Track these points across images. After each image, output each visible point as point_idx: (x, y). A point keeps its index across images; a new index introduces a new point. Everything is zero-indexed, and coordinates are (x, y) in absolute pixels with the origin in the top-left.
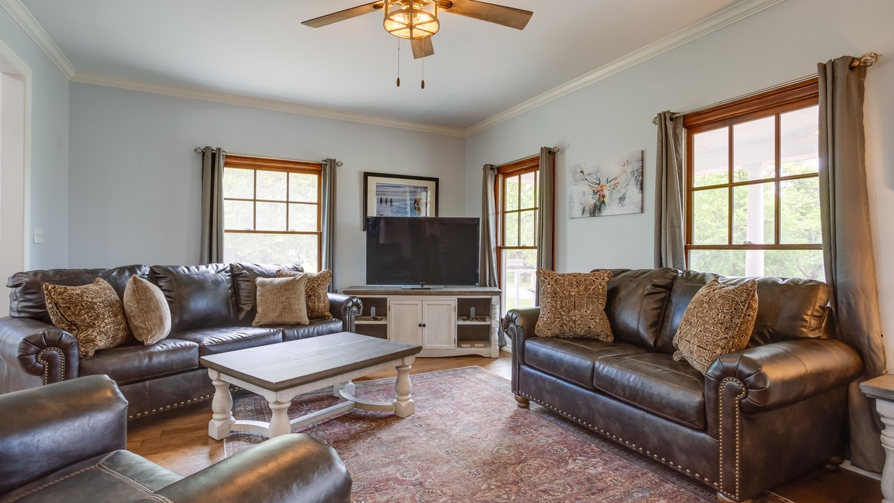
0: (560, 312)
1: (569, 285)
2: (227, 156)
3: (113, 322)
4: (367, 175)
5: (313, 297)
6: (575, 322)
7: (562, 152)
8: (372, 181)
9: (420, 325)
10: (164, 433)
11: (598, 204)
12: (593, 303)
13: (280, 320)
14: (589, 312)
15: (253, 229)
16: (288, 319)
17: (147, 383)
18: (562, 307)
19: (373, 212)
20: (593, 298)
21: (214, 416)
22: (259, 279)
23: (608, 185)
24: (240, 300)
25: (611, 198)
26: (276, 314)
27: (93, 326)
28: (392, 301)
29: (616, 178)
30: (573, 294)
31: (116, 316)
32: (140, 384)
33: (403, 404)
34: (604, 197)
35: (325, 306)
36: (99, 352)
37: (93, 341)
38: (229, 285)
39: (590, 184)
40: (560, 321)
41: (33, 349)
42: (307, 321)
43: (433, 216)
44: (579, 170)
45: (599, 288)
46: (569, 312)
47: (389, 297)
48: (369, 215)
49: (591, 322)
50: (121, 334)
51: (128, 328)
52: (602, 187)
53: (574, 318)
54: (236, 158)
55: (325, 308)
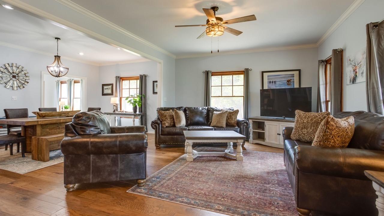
0: (298, 129)
1: (304, 117)
2: (212, 73)
3: (170, 120)
4: (263, 72)
5: (230, 119)
6: (304, 134)
7: (345, 50)
8: (265, 75)
9: (278, 134)
10: (178, 149)
11: (355, 77)
12: (314, 126)
13: (217, 125)
14: (311, 130)
15: (221, 96)
16: (219, 125)
17: (175, 136)
18: (299, 127)
19: (266, 87)
20: (314, 124)
21: (185, 147)
22: (215, 112)
23: (358, 66)
24: (209, 118)
25: (359, 73)
26: (216, 123)
27: (165, 121)
28: (267, 123)
29: (360, 62)
30: (305, 122)
31: (171, 119)
32: (174, 136)
33: (238, 156)
34: (357, 73)
35: (234, 122)
36: (167, 127)
37: (165, 124)
38: (206, 113)
39: (352, 66)
40: (298, 133)
41: (153, 124)
42: (224, 126)
43: (298, 87)
44: (349, 59)
45: (318, 120)
46: (302, 130)
47: (266, 122)
48: (264, 88)
49: (312, 135)
50: (172, 124)
51: (174, 122)
52: (356, 67)
53: (304, 132)
54: (215, 73)
55: (234, 123)
